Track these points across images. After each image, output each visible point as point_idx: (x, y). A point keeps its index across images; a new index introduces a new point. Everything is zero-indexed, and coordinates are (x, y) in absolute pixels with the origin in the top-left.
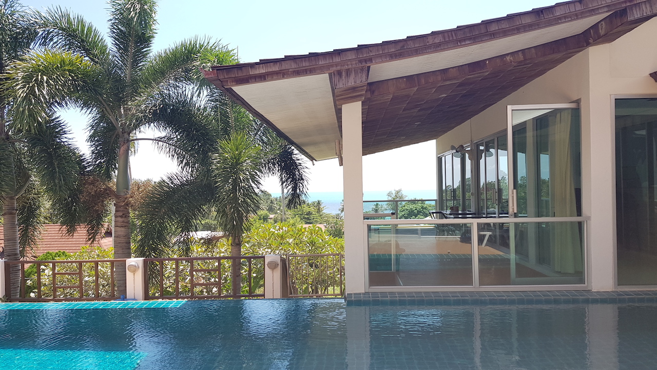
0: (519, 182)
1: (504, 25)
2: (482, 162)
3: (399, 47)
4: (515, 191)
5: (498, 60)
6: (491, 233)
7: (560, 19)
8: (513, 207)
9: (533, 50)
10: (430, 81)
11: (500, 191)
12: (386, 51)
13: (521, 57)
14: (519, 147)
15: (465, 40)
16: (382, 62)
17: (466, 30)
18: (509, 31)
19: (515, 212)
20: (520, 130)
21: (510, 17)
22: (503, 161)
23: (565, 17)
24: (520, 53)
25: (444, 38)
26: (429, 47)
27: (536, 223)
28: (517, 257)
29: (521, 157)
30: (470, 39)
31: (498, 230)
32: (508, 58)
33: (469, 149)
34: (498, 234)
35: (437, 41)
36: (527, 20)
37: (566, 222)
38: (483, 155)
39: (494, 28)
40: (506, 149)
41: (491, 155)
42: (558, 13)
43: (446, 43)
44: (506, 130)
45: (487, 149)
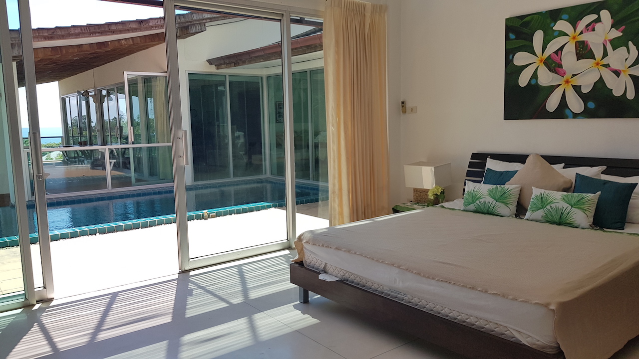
0: (137, 120)
1: (120, 27)
2: (105, 104)
3: (50, 32)
4: (132, 127)
5: (116, 42)
6: (115, 161)
7: (152, 27)
8: (131, 138)
9: (139, 39)
10: (70, 52)
11: (121, 128)
12: (41, 34)
13: (131, 42)
14: (133, 93)
15: (95, 33)
16: (39, 41)
17: (96, 27)
18: (123, 30)
19: (133, 141)
20: (133, 83)
21: (123, 23)
22: (122, 104)
23: (156, 27)
24: (130, 39)
25: (82, 30)
26: (72, 35)
27: (147, 147)
28: (136, 175)
29: (135, 99)
30: (99, 33)
31: (121, 158)
32: (123, 42)
33: (93, 93)
34: (121, 161)
35: (77, 31)
36: (134, 26)
37: (165, 146)
38: (106, 99)
39: (113, 28)
40: (124, 93)
41: (111, 100)
42: (151, 24)
43: (83, 33)
44: (124, 82)
45: (109, 94)
